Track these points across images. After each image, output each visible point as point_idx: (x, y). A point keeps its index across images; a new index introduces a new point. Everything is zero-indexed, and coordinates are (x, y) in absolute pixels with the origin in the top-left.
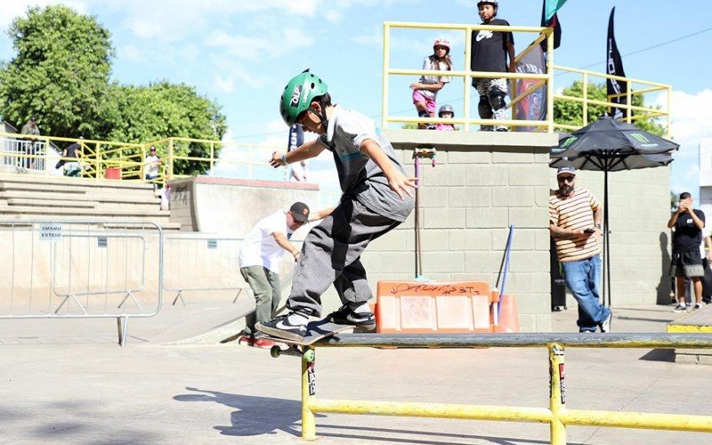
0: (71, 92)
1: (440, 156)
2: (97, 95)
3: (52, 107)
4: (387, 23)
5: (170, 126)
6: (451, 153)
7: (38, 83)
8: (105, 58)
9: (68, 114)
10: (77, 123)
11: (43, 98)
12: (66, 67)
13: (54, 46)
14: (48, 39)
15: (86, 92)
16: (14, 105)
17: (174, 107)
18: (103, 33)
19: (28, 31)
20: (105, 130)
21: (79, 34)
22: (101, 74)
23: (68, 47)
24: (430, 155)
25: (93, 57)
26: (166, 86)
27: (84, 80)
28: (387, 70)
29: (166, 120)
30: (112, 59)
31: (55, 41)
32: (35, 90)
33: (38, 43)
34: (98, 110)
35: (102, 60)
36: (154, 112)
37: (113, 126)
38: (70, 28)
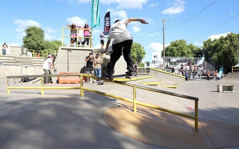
0: (36, 42)
1: (72, 51)
2: (41, 42)
3: (33, 44)
4: (63, 28)
5: (56, 48)
6: (74, 50)
7: (30, 40)
8: (43, 36)
9: (36, 46)
10: (38, 47)
11: (31, 43)
12: (35, 37)
13: (33, 33)
14: (32, 32)
15: (39, 42)
16: (26, 44)
17: (57, 45)
18: (43, 31)
19: (28, 30)
20: (43, 49)
21: (38, 31)
22: (42, 39)
23: (36, 34)
24: (71, 51)
25: (41, 35)
26: (56, 41)
27: (39, 39)
28: (63, 36)
29: (55, 47)
30: (44, 36)
31: (33, 32)
32: (29, 41)
33: (30, 32)
34: (41, 45)
35: (42, 36)
36: (53, 46)
37: (45, 48)
38: (36, 30)
